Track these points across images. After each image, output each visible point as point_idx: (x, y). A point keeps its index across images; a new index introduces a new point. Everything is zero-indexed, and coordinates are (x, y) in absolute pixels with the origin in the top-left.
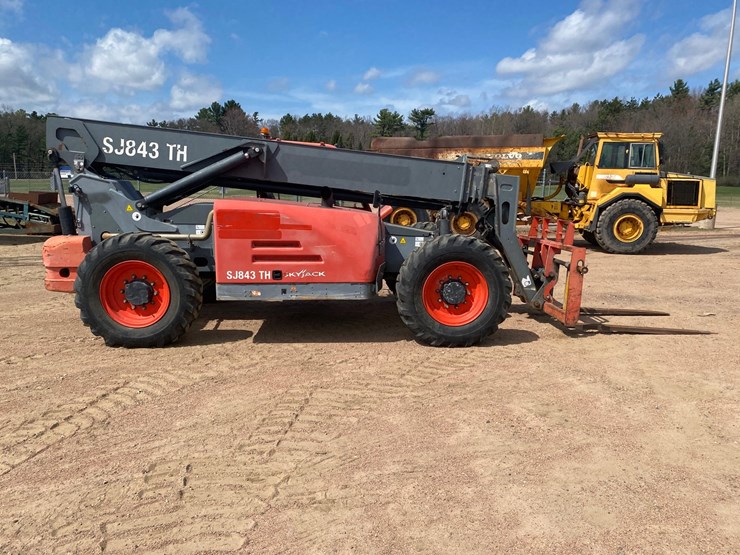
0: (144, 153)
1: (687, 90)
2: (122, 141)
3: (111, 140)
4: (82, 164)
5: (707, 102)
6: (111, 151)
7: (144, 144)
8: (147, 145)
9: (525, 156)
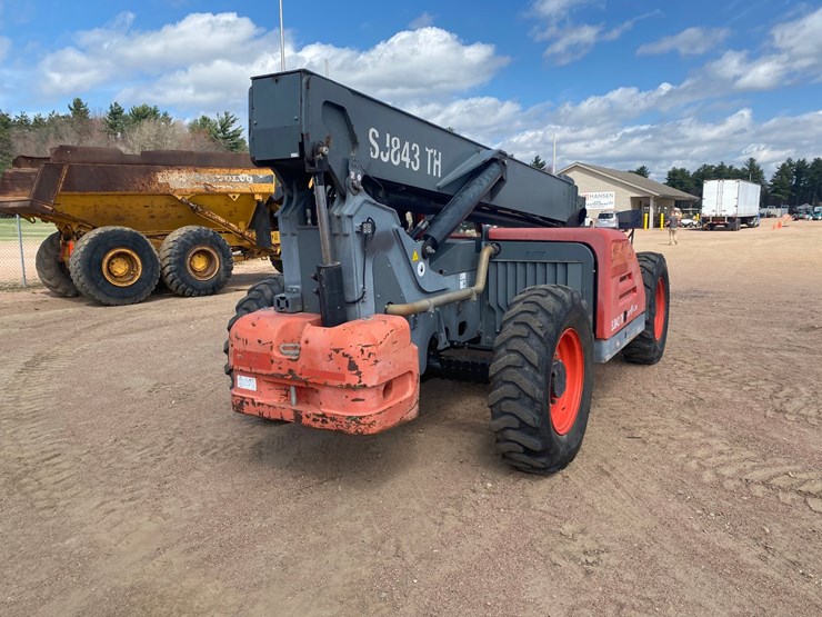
0: (407, 160)
1: (86, 111)
2: (388, 136)
3: (377, 136)
4: (359, 178)
5: (113, 126)
6: (376, 156)
7: (407, 144)
8: (410, 146)
9: (256, 179)
